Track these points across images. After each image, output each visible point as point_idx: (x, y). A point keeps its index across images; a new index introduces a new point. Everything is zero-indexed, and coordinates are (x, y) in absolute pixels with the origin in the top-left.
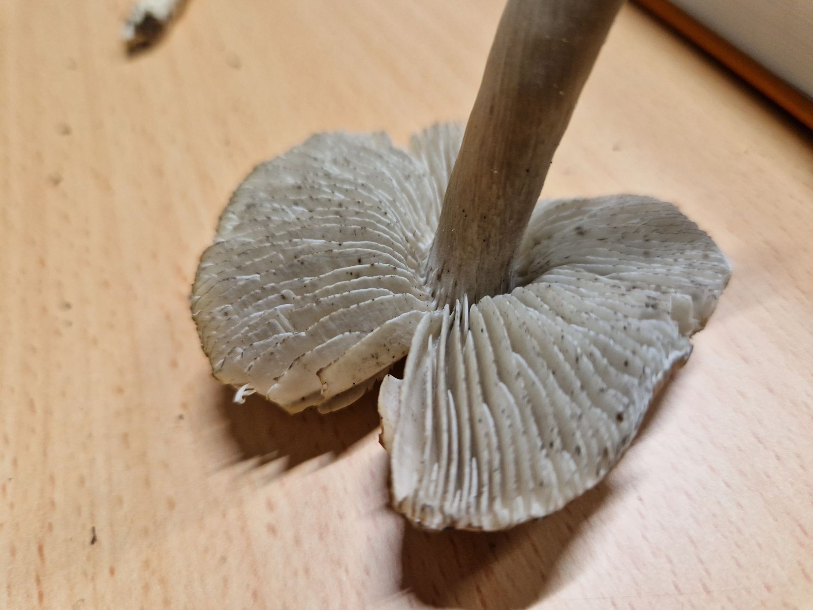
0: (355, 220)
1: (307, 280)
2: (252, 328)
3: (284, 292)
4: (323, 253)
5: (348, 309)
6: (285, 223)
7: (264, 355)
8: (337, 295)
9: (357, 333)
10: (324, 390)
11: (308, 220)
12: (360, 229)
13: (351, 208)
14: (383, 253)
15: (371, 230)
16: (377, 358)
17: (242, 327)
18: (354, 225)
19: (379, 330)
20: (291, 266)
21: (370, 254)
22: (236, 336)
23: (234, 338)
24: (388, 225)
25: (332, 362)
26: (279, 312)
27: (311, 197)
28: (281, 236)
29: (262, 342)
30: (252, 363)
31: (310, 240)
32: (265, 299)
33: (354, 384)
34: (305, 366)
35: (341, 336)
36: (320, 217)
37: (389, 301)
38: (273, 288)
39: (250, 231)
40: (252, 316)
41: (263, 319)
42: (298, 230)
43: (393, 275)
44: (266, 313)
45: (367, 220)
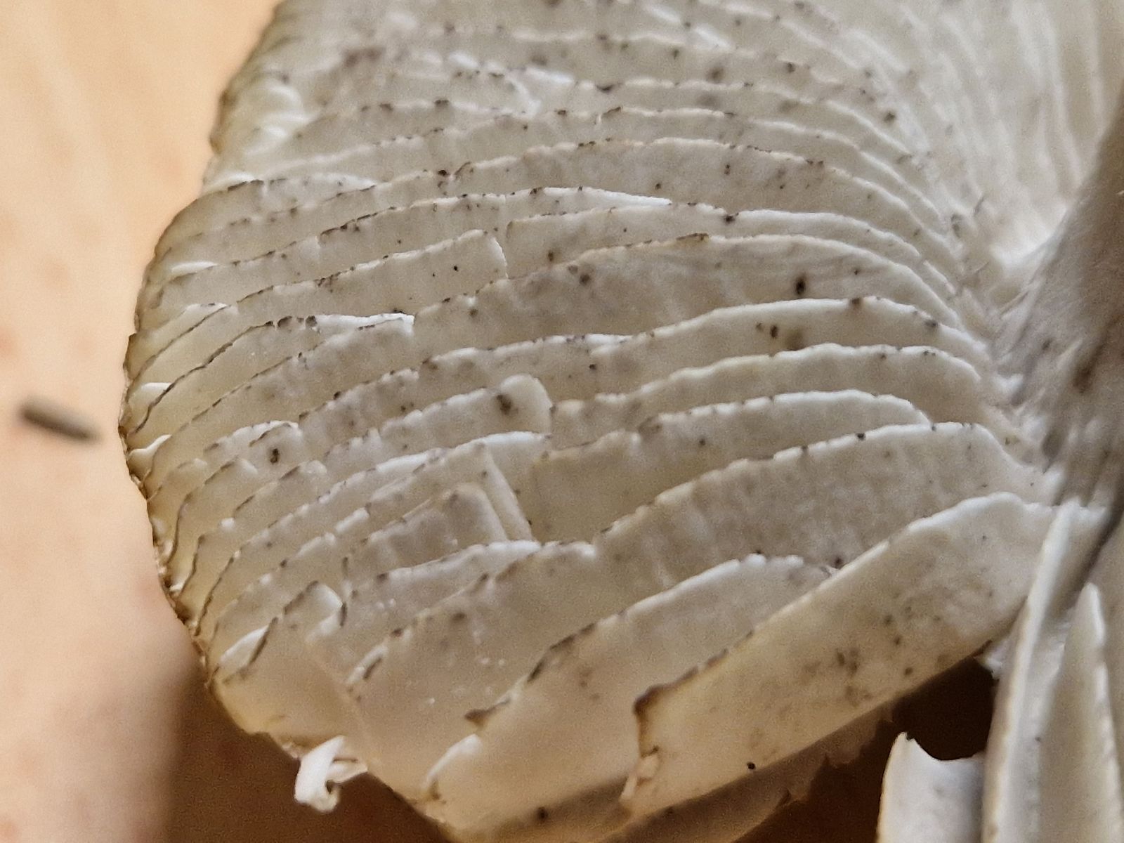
0: (780, 133)
1: (604, 344)
2: (380, 515)
3: (511, 383)
4: (666, 243)
5: (768, 464)
6: (507, 124)
7: (430, 619)
8: (726, 409)
9: (794, 561)
10: (642, 782)
11: (599, 119)
12: (801, 168)
13: (763, 87)
14: (891, 263)
15: (842, 173)
16: (854, 668)
17: (341, 508)
18: (780, 149)
19: (884, 556)
20: (541, 287)
21: (839, 261)
22: (316, 542)
23: (306, 549)
24: (901, 160)
25: (701, 667)
26: (489, 462)
27: (603, 38)
28: (492, 172)
29: (421, 571)
30: (381, 650)
31: (612, 195)
32: (435, 408)
33: (751, 766)
34: (584, 677)
35: (732, 566)
36: (648, 113)
37: (912, 449)
38: (467, 366)
39: (365, 149)
40: (382, 468)
41: (428, 484)
42: (563, 153)
43: (928, 348)
44: (443, 461)
45: (828, 135)
